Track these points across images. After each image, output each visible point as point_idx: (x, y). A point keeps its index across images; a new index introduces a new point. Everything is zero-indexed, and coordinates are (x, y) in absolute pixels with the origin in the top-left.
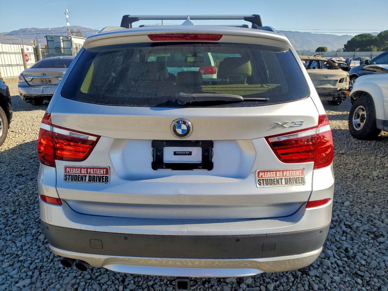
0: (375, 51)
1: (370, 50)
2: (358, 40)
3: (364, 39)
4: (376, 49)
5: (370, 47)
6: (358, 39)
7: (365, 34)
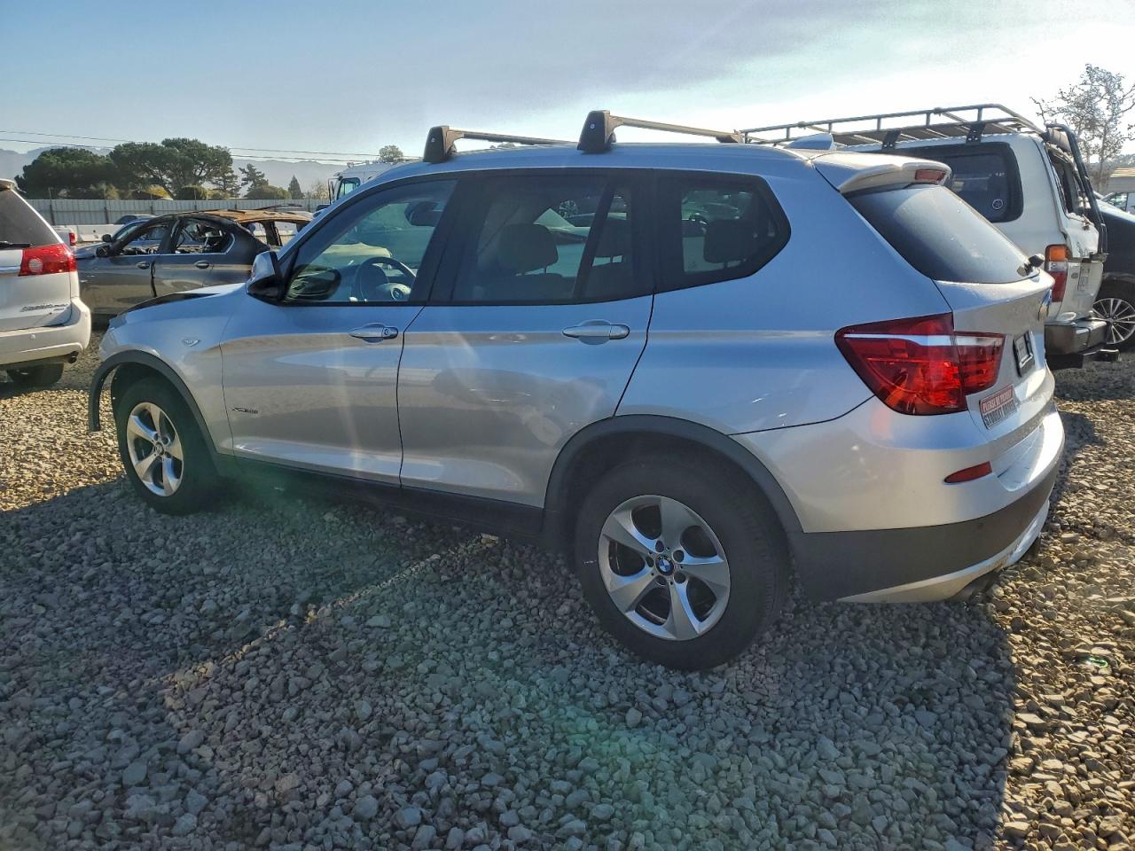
0: (113, 198)
1: (99, 196)
2: (55, 164)
3: (74, 164)
4: (114, 192)
5: (96, 186)
6: (54, 161)
7: (71, 150)
